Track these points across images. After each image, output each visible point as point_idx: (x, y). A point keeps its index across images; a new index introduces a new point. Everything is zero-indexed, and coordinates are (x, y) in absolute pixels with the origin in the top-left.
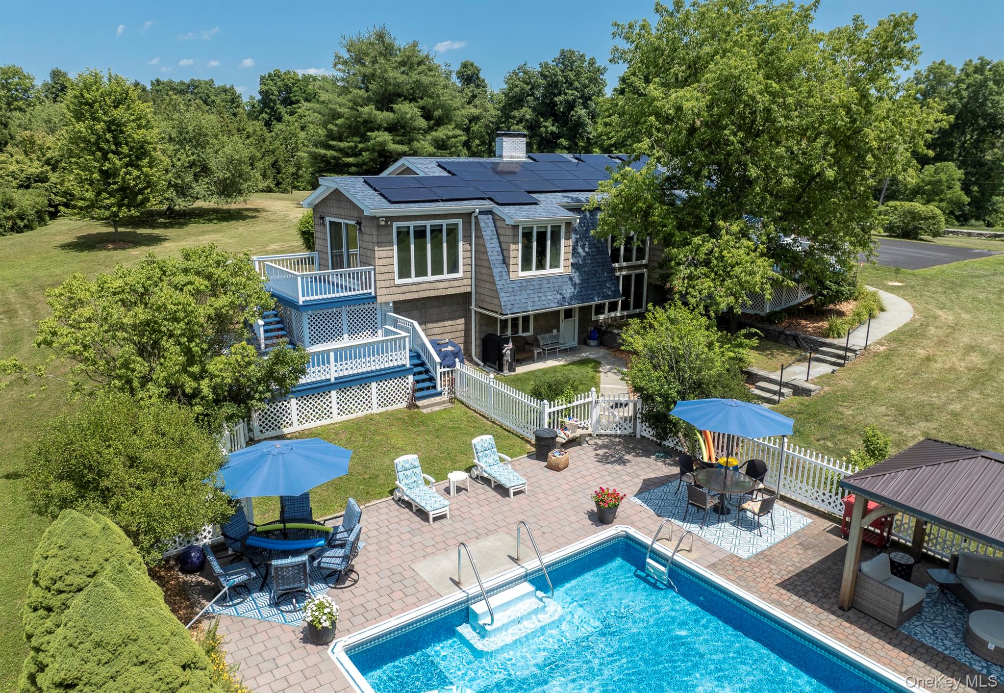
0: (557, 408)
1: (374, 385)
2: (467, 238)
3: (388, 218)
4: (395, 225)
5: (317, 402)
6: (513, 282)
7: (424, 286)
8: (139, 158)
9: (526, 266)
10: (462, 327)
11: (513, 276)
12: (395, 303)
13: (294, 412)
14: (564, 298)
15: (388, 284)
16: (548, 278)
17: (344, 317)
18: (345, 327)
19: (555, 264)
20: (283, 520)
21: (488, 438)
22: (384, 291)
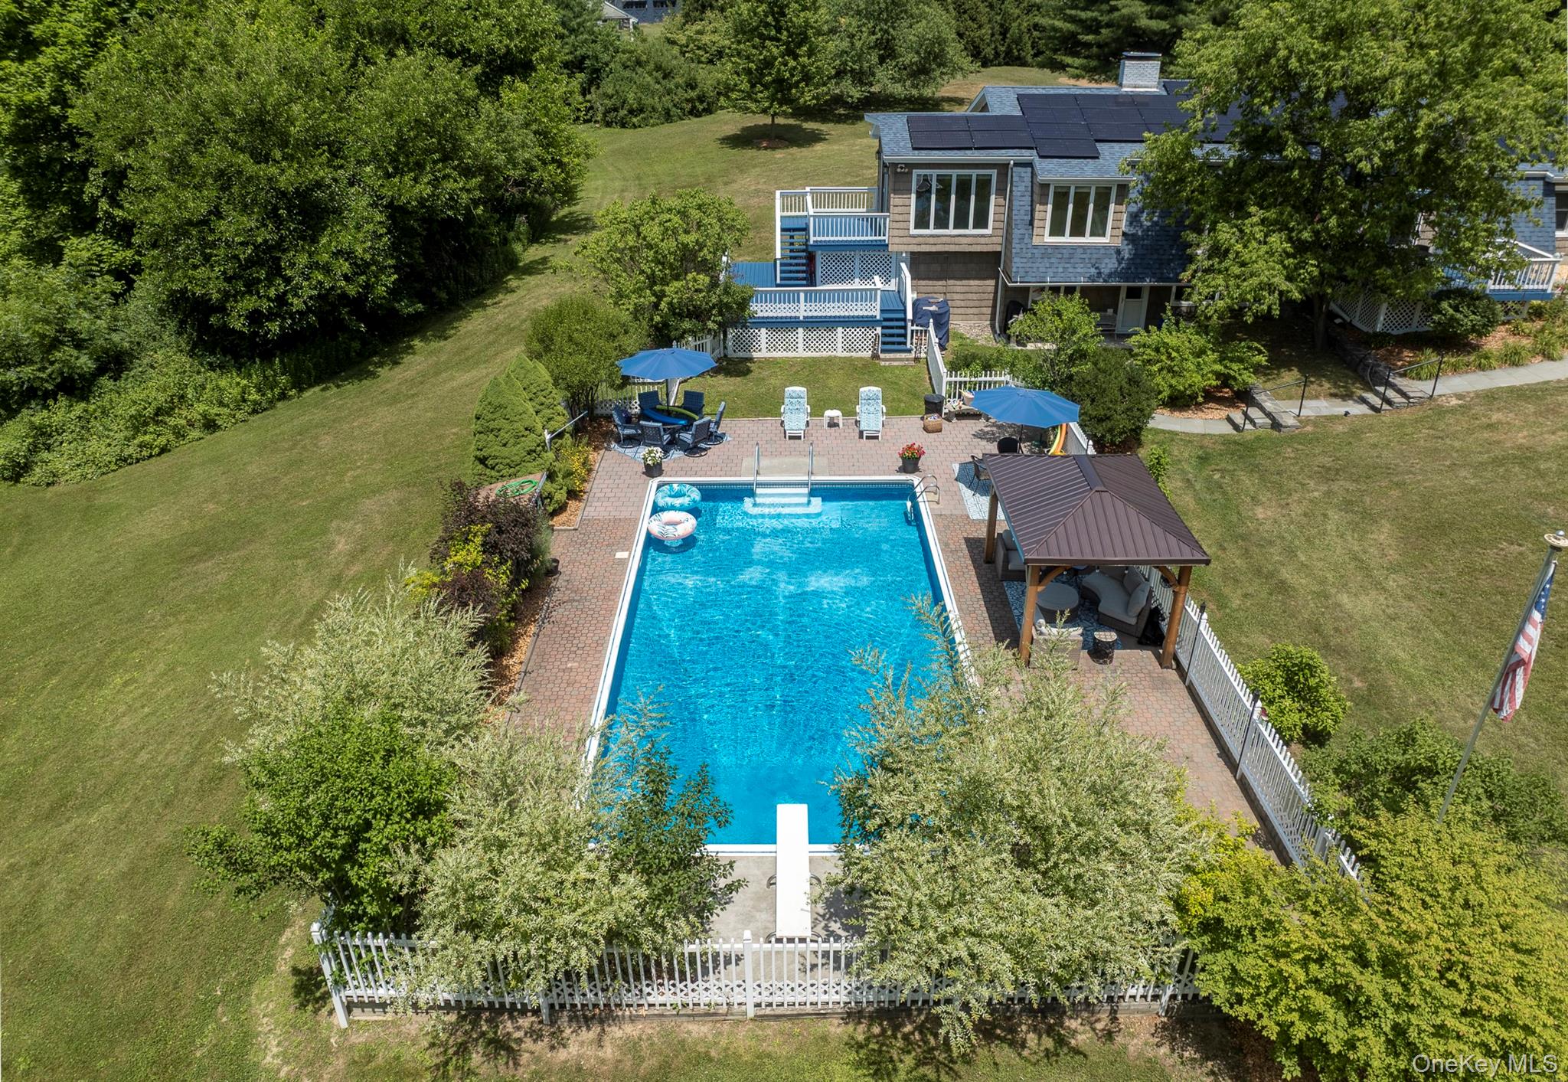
0: (958, 379)
1: (840, 330)
2: (1001, 192)
3: (907, 165)
4: (915, 172)
5: (786, 336)
6: (1036, 247)
7: (944, 240)
8: (800, 45)
9: (1057, 229)
10: (991, 289)
11: (1036, 241)
12: (912, 253)
13: (763, 341)
14: (1100, 273)
15: (902, 233)
16: (1084, 248)
17: (857, 261)
18: (857, 271)
19: (1099, 230)
20: (684, 407)
21: (875, 390)
22: (897, 240)
